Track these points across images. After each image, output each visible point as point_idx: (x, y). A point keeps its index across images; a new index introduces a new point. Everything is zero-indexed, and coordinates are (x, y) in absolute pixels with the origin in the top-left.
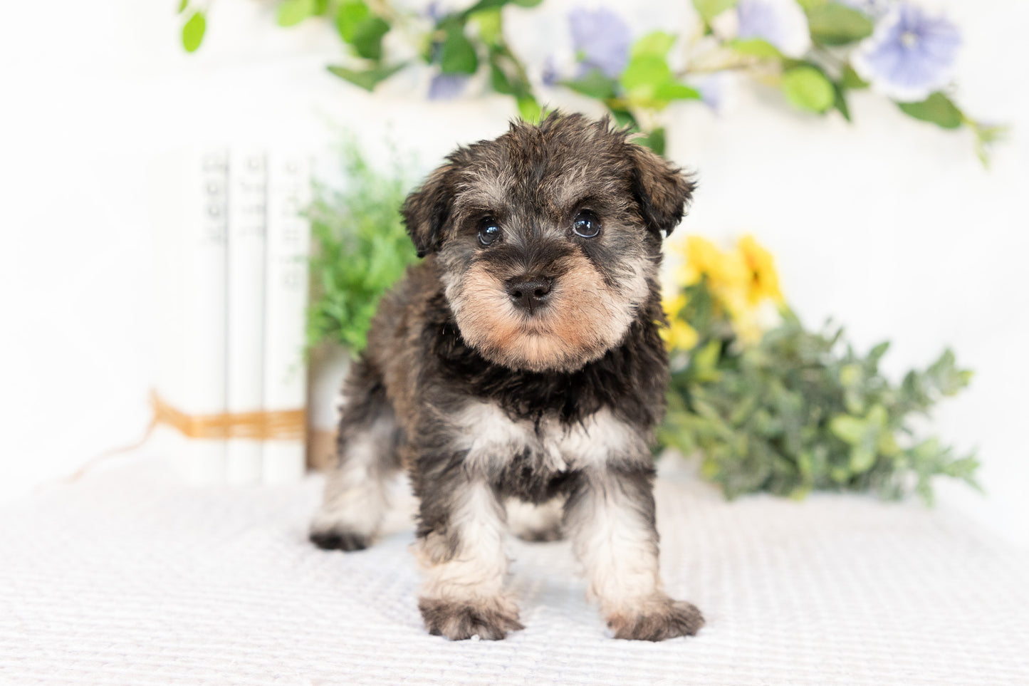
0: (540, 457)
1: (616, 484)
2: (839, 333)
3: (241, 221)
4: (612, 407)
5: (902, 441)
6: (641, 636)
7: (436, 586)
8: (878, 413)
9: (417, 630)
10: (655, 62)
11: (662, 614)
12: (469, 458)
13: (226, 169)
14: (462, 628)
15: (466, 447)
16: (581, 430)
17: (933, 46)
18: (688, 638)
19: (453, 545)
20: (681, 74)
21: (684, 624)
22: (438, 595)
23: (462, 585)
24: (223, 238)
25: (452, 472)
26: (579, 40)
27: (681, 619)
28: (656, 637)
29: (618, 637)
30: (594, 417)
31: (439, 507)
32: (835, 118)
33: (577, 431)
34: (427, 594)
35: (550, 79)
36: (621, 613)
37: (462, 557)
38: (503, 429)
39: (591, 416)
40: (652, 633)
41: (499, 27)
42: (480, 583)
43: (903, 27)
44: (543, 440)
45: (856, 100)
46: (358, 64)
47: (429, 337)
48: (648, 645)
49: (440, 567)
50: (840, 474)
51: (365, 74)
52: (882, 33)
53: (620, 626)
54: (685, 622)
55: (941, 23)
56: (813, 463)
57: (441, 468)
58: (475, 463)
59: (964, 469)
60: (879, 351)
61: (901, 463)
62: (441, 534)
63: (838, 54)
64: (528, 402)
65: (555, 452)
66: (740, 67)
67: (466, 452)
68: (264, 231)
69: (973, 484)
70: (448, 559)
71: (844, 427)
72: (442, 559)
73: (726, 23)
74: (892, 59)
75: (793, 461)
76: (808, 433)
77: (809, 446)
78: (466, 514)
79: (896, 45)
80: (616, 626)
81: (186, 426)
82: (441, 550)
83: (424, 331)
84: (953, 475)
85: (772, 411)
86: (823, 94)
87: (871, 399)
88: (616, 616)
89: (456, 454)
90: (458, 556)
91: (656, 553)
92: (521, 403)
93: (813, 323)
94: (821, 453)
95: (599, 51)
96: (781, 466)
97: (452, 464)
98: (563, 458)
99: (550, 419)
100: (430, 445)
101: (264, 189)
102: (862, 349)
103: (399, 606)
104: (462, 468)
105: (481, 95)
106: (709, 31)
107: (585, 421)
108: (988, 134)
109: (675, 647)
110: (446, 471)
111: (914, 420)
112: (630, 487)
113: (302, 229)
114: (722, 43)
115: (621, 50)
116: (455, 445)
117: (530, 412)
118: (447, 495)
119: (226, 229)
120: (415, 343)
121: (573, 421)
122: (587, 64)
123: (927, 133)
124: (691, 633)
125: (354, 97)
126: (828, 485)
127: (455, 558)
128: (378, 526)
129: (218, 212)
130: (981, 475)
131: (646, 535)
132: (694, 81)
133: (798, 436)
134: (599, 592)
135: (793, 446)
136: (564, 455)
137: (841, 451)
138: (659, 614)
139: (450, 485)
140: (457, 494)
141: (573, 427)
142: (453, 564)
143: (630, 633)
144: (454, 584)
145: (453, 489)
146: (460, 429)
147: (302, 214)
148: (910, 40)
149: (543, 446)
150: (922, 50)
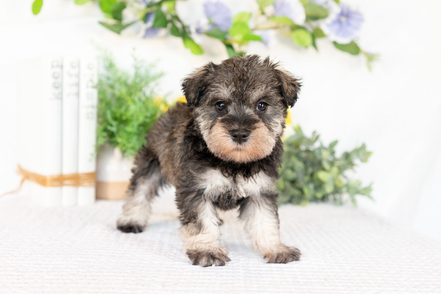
0: (235, 191)
1: (263, 201)
2: (317, 138)
3: (68, 90)
4: (264, 170)
5: (344, 181)
6: (278, 261)
7: (192, 245)
8: (335, 170)
9: (187, 263)
10: (243, 25)
11: (287, 252)
12: (206, 192)
13: (62, 67)
14: (208, 261)
15: (204, 187)
16: (253, 180)
17: (353, 22)
18: (297, 262)
19: (200, 227)
20: (253, 30)
21: (295, 256)
22: (194, 248)
23: (205, 243)
24: (60, 97)
25: (197, 198)
26: (209, 15)
27: (294, 254)
28: (285, 262)
29: (269, 262)
30: (258, 174)
31: (193, 212)
32: (311, 49)
33: (251, 180)
34: (189, 248)
35: (198, 31)
36: (270, 252)
37: (204, 232)
38: (221, 180)
39: (257, 174)
40: (284, 260)
41: (174, 8)
42: (211, 242)
43: (342, 14)
44: (237, 184)
45: (320, 42)
46: (111, 21)
47: (188, 142)
48: (282, 265)
49: (194, 237)
50: (319, 195)
51: (115, 26)
52: (333, 16)
53: (270, 258)
54: (296, 255)
55: (357, 13)
56: (309, 190)
57: (192, 196)
58: (208, 194)
59: (366, 191)
60: (333, 144)
61: (344, 190)
62: (194, 223)
63: (314, 24)
64: (232, 169)
65: (241, 189)
66: (276, 28)
67: (204, 189)
68: (78, 94)
69: (370, 197)
70: (197, 233)
71: (322, 175)
72: (195, 234)
73: (269, 10)
74: (336, 27)
75: (301, 190)
76: (307, 178)
77: (308, 183)
78: (204, 214)
79: (338, 21)
80: (268, 257)
81: (42, 181)
82: (194, 230)
83: (185, 139)
84: (363, 194)
85: (293, 169)
86: (308, 39)
87: (332, 164)
88: (268, 253)
89: (199, 190)
90: (202, 231)
91: (279, 228)
92: (229, 169)
93: (308, 133)
94: (311, 186)
95: (218, 19)
96: (296, 192)
97: (197, 194)
98: (245, 192)
99: (240, 175)
100: (187, 187)
101: (78, 76)
102: (326, 144)
103: (172, 254)
104: (203, 196)
105: (165, 37)
106: (263, 13)
107: (254, 176)
108: (371, 58)
109: (292, 265)
110: (195, 197)
111: (348, 173)
112: (269, 202)
113: (94, 93)
114: (269, 18)
115: (228, 19)
116: (199, 187)
117: (233, 173)
118: (196, 207)
119: (61, 93)
120: (180, 145)
121: (249, 177)
122: (213, 25)
123: (345, 56)
124: (297, 259)
125: (111, 36)
126: (315, 199)
127: (201, 232)
128: (146, 222)
129: (58, 86)
130: (373, 194)
131: (275, 220)
132: (257, 33)
133: (303, 180)
134: (258, 244)
135: (301, 184)
136: (245, 190)
137: (319, 185)
138: (285, 252)
139: (196, 203)
140: (200, 206)
141: (249, 179)
142: (200, 235)
143: (274, 260)
144: (201, 243)
145: (199, 204)
146: (202, 180)
147: (94, 87)
148: (343, 19)
149: (237, 187)
150: (348, 24)
